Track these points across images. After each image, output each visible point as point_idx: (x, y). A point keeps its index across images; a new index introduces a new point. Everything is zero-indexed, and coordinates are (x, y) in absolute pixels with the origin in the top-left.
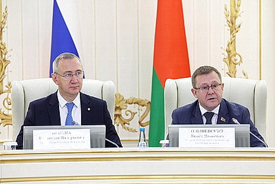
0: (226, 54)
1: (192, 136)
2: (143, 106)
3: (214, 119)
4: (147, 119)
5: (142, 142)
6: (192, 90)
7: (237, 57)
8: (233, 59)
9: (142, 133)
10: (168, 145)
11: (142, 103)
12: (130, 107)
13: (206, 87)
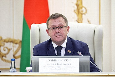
0: (76, 7)
1: (48, 64)
2: (16, 44)
3: (63, 52)
4: (19, 53)
5: (13, 69)
6: (47, 30)
7: (84, 9)
8: (80, 10)
9: (13, 62)
10: (31, 71)
11: (16, 42)
12: (7, 45)
13: (54, 28)
